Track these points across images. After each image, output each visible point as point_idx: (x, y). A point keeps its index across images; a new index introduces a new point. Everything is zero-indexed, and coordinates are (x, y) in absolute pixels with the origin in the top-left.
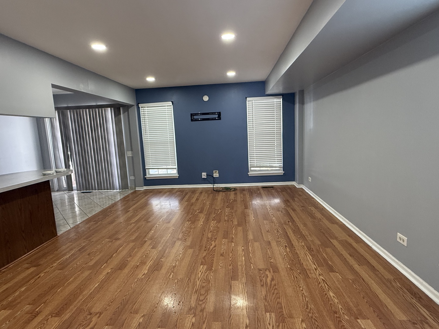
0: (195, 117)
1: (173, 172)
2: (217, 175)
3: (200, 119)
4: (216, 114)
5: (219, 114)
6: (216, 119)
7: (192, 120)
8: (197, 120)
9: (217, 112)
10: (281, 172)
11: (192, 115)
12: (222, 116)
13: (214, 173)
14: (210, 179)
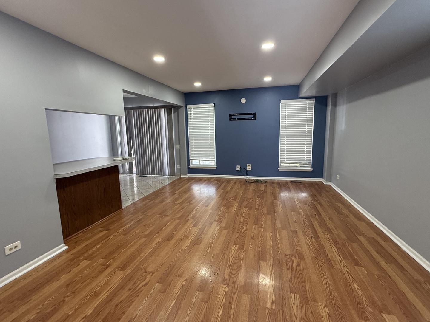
0: (233, 117)
1: (212, 163)
2: (250, 168)
3: (237, 119)
4: (252, 115)
5: (255, 115)
6: (252, 119)
7: (230, 120)
8: (234, 120)
9: (253, 113)
10: (310, 169)
11: (230, 115)
12: (257, 117)
13: (247, 166)
14: (244, 172)
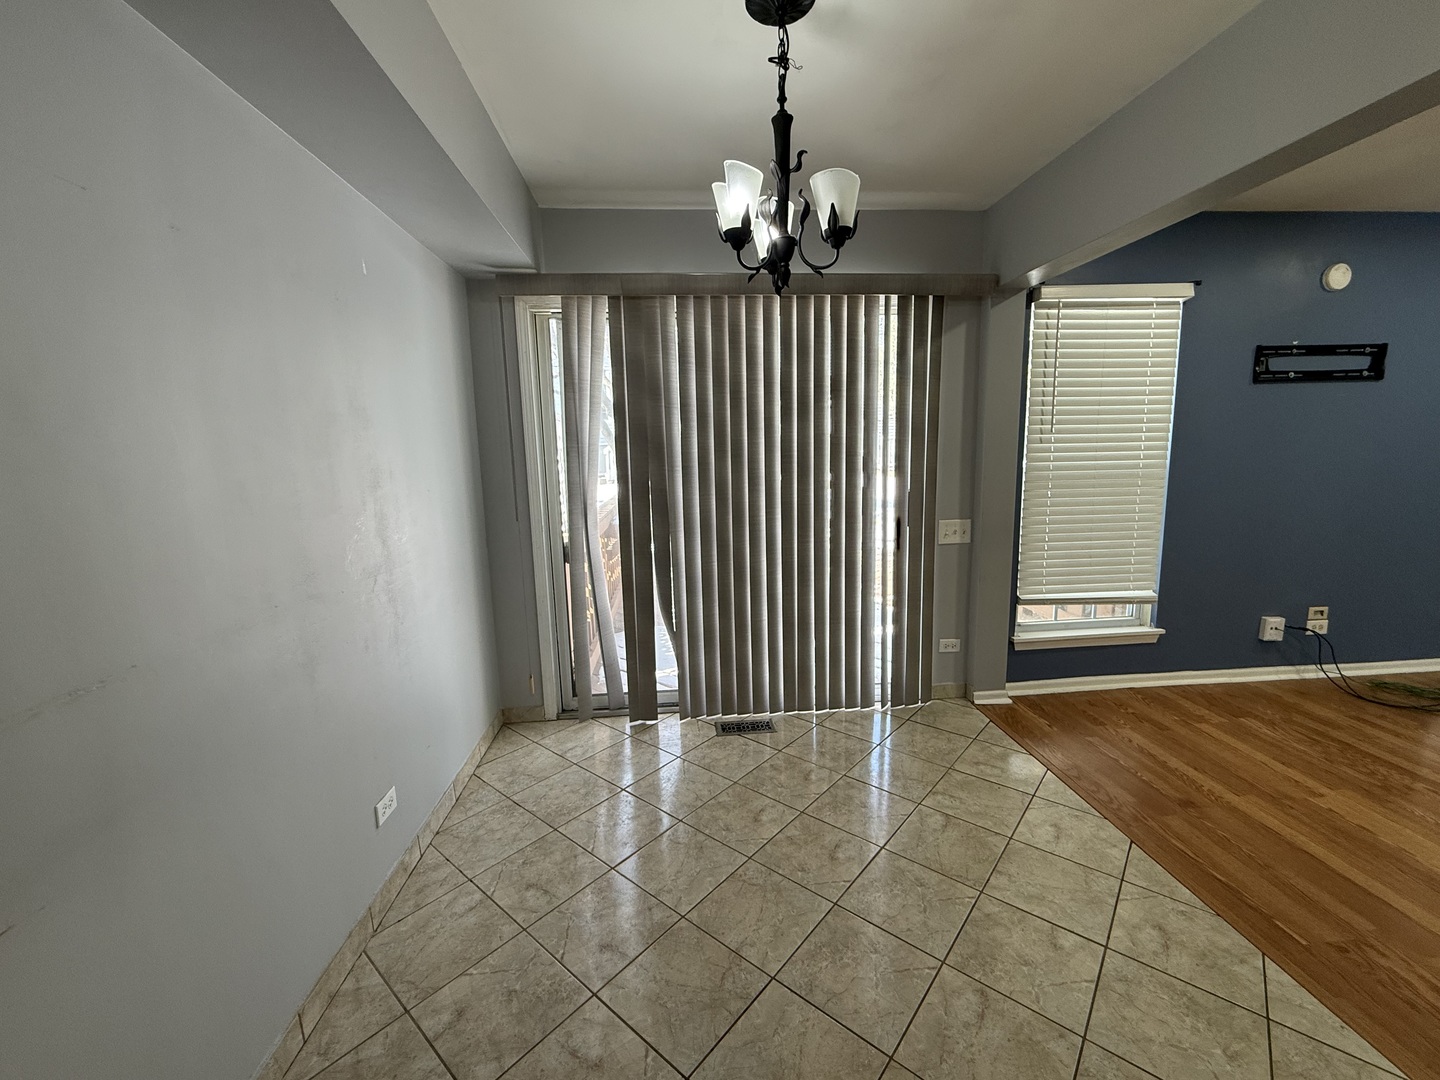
0: (1276, 364)
2: (1321, 627)
3: (1292, 375)
5: (1379, 353)
6: (1361, 378)
7: (1257, 379)
8: (1281, 378)
9: (1371, 346)
11: (1261, 353)
12: (1390, 363)
13: (1310, 616)
